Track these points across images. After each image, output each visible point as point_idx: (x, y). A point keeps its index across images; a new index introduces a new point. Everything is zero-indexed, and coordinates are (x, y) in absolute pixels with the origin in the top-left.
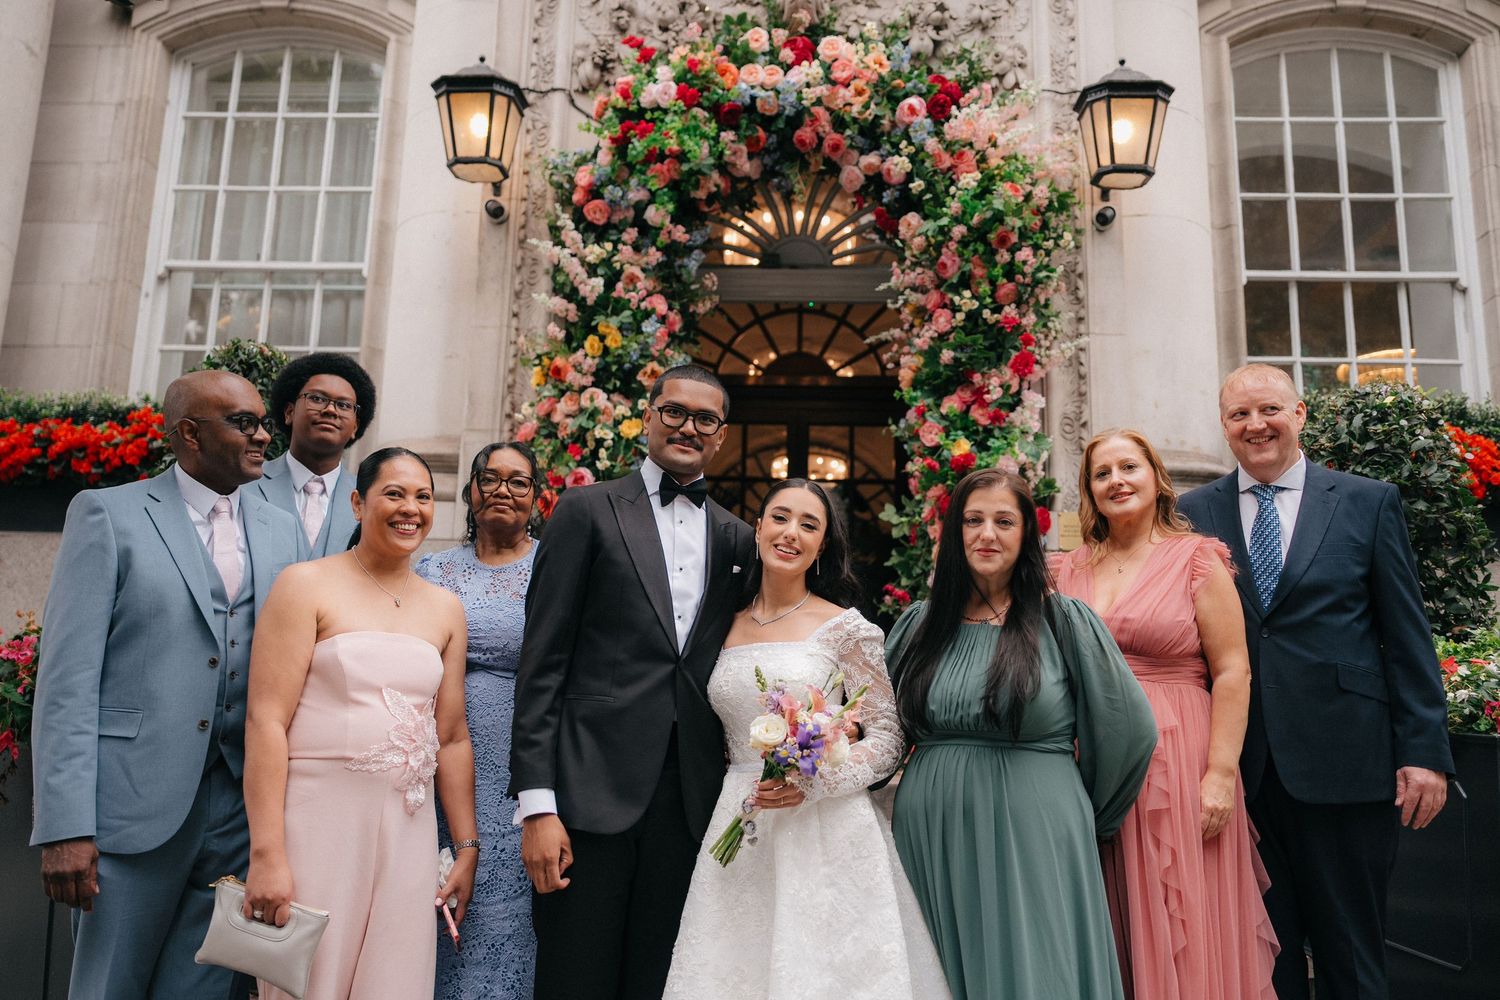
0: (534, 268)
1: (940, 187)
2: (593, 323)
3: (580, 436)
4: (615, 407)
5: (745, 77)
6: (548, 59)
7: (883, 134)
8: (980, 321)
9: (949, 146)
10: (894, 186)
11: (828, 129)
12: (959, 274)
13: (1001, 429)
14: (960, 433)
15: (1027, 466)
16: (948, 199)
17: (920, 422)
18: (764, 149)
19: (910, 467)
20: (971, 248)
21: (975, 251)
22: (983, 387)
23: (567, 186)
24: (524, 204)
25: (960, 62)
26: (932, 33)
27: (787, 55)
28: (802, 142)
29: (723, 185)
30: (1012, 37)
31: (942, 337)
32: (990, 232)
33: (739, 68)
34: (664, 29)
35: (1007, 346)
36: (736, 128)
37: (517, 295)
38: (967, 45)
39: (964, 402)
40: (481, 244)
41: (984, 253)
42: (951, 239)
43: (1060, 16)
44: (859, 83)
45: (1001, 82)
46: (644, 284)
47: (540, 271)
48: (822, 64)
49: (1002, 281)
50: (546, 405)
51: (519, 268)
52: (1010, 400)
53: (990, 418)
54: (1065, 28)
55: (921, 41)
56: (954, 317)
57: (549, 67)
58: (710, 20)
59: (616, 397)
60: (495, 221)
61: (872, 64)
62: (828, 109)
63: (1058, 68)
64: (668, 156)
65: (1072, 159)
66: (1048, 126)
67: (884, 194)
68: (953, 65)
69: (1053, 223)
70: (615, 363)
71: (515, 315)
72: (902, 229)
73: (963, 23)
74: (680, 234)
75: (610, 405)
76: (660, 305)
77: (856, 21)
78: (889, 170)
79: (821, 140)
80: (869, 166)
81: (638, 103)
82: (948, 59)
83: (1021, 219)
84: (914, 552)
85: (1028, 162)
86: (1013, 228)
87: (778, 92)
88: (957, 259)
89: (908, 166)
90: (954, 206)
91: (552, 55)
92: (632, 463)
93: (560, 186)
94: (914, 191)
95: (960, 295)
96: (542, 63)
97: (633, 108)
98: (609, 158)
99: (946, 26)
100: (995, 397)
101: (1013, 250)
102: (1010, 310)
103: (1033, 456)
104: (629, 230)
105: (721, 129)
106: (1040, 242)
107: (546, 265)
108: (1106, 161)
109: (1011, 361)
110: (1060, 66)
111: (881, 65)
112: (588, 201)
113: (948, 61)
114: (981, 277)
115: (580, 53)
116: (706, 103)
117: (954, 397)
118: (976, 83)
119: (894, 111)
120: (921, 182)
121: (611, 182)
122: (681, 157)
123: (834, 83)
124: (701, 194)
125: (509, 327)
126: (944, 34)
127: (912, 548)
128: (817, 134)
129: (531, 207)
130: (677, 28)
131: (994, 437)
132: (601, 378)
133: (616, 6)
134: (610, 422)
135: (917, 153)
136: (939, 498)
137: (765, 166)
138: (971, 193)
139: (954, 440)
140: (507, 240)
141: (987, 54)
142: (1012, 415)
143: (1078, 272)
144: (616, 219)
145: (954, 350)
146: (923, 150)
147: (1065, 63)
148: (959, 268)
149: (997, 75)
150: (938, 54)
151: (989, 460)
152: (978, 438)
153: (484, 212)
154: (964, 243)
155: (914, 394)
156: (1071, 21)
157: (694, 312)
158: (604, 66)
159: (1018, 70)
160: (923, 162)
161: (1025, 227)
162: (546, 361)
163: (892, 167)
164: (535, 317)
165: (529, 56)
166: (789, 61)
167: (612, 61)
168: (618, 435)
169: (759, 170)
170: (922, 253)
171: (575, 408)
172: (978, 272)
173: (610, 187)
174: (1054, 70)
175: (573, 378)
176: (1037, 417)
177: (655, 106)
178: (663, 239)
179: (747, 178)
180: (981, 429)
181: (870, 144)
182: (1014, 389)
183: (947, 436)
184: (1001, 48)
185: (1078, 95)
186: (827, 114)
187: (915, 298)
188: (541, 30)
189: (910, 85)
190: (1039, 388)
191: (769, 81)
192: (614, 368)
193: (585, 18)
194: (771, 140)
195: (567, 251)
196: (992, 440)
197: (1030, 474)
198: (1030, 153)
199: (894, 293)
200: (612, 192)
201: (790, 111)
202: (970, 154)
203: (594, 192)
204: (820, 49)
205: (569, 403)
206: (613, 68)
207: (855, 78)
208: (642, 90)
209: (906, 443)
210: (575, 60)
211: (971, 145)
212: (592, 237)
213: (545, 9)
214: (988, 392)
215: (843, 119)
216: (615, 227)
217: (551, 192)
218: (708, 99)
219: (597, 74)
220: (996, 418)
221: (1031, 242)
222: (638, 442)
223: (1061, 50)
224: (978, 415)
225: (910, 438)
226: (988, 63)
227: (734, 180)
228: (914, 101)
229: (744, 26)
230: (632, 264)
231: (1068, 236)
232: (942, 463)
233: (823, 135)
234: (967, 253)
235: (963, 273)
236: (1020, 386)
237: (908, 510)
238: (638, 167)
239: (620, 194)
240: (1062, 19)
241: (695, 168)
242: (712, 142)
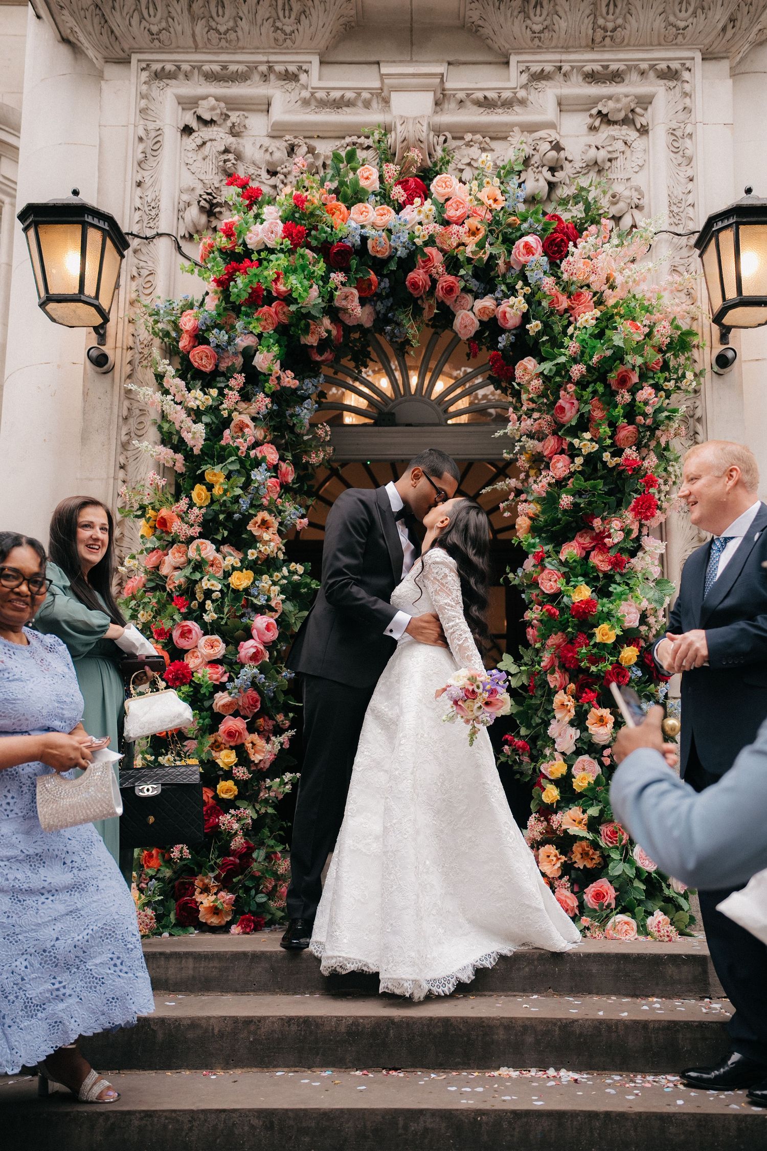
0: (142, 419)
1: (558, 328)
2: (199, 472)
3: (189, 589)
4: (224, 559)
5: (355, 217)
6: (153, 204)
7: (498, 276)
8: (599, 466)
9: (565, 287)
10: (509, 331)
11: (441, 270)
12: (578, 415)
13: (622, 575)
14: (580, 579)
15: (648, 613)
16: (566, 340)
17: (538, 570)
18: (376, 294)
19: (529, 615)
20: (590, 389)
21: (595, 392)
22: (604, 532)
23: (174, 334)
24: (130, 353)
25: (576, 203)
26: (548, 175)
27: (398, 193)
28: (415, 285)
29: (334, 332)
30: (628, 179)
31: (560, 484)
32: (611, 371)
33: (348, 208)
34: (273, 173)
35: (627, 490)
36: (346, 270)
37: (125, 446)
38: (585, 184)
39: (584, 548)
40: (86, 394)
41: (603, 395)
42: (570, 380)
43: (679, 156)
44: (473, 222)
45: (617, 225)
46: (253, 433)
47: (148, 421)
48: (435, 203)
49: (622, 422)
50: (153, 558)
51: (126, 419)
52: (629, 545)
53: (610, 563)
54: (683, 168)
55: (535, 183)
56: (573, 462)
57: (153, 213)
58: (319, 163)
59: (225, 549)
60: (98, 369)
61: (485, 200)
62: (441, 250)
63: (676, 210)
64: (276, 298)
65: (689, 302)
66: (666, 267)
67: (500, 339)
68: (569, 206)
69: (672, 364)
70: (222, 512)
71: (122, 467)
72: (518, 372)
73: (578, 164)
74: (289, 380)
75: (219, 556)
76: (271, 454)
77: (469, 164)
78: (505, 313)
79: (434, 282)
80: (484, 309)
81: (244, 244)
82: (564, 199)
83: (642, 356)
84: (533, 701)
85: (646, 303)
86: (634, 366)
87: (390, 231)
88: (576, 402)
89: (525, 307)
90: (573, 347)
91: (157, 199)
92: (243, 615)
93: (167, 334)
94: (531, 333)
95: (578, 438)
96: (147, 209)
97: (239, 249)
98: (216, 302)
99: (562, 168)
100: (616, 541)
101: (633, 391)
102: (630, 453)
103: (656, 601)
104: (236, 375)
105: (330, 269)
106: (661, 381)
107: (154, 415)
108: (731, 294)
109: (633, 504)
110: (676, 207)
111: (495, 200)
112: (194, 347)
113: (564, 202)
114: (601, 419)
115: (185, 197)
116: (314, 243)
117: (574, 543)
118: (592, 223)
119: (510, 252)
120: (538, 322)
121: (216, 326)
122: (288, 298)
123: (446, 223)
124: (311, 340)
125: (115, 479)
126: (560, 175)
127: (531, 697)
128: (430, 276)
129: (138, 356)
130: (285, 170)
131: (615, 582)
132: (208, 529)
133: (223, 148)
134: (220, 574)
135: (533, 294)
136: (558, 646)
137: (378, 313)
138: (589, 332)
139: (575, 587)
140: (113, 387)
141: (604, 193)
142: (632, 561)
143: (696, 417)
144: (223, 367)
145: (573, 496)
146: (539, 289)
147: (683, 205)
148: (578, 410)
149: (613, 217)
150: (554, 197)
151: (610, 606)
152: (599, 585)
153: (88, 361)
154: (582, 384)
155: (533, 541)
156: (690, 160)
157: (307, 462)
158: (211, 209)
159: (635, 211)
160: (540, 303)
161: (645, 363)
162: (150, 513)
163: (508, 309)
164: (143, 469)
165: (132, 199)
166: (401, 200)
167: (219, 205)
168: (228, 586)
169: (373, 316)
170: (539, 397)
171: (183, 560)
172: (597, 414)
173: (215, 331)
174: (672, 212)
175: (177, 527)
176: (657, 562)
177: (263, 247)
178: (271, 385)
179: (359, 327)
180: (601, 575)
181: (485, 289)
182: (634, 535)
183: (568, 583)
184: (618, 188)
185: (697, 235)
186: (441, 255)
187: (532, 445)
188: (146, 174)
189: (525, 226)
190: (658, 535)
191: (380, 221)
192: (221, 517)
193: (190, 161)
194: (383, 285)
195: (170, 397)
196: (613, 586)
197: (651, 620)
198: (648, 295)
199: (509, 442)
200: (218, 336)
201: (402, 253)
202: (587, 294)
203: (199, 338)
204: (432, 188)
205: (177, 555)
206: (220, 213)
207: (468, 217)
208: (248, 229)
209: (523, 592)
210: (182, 206)
211: (588, 286)
212: (199, 383)
213: (149, 151)
214: (609, 536)
215: (458, 259)
216: (223, 374)
217: (157, 341)
218: (316, 239)
219: (204, 219)
220: (617, 564)
221: (652, 382)
222: (248, 594)
223: (678, 192)
224: (598, 560)
225: (529, 586)
226: (605, 202)
227: (347, 330)
228: (530, 239)
229: (353, 164)
230: (240, 413)
231: (690, 375)
232: (562, 610)
233: (437, 277)
234: (587, 394)
235: (582, 415)
236: (640, 532)
237: (526, 659)
238: (243, 309)
239: (226, 337)
240: (680, 160)
241: (304, 311)
242: (321, 283)
